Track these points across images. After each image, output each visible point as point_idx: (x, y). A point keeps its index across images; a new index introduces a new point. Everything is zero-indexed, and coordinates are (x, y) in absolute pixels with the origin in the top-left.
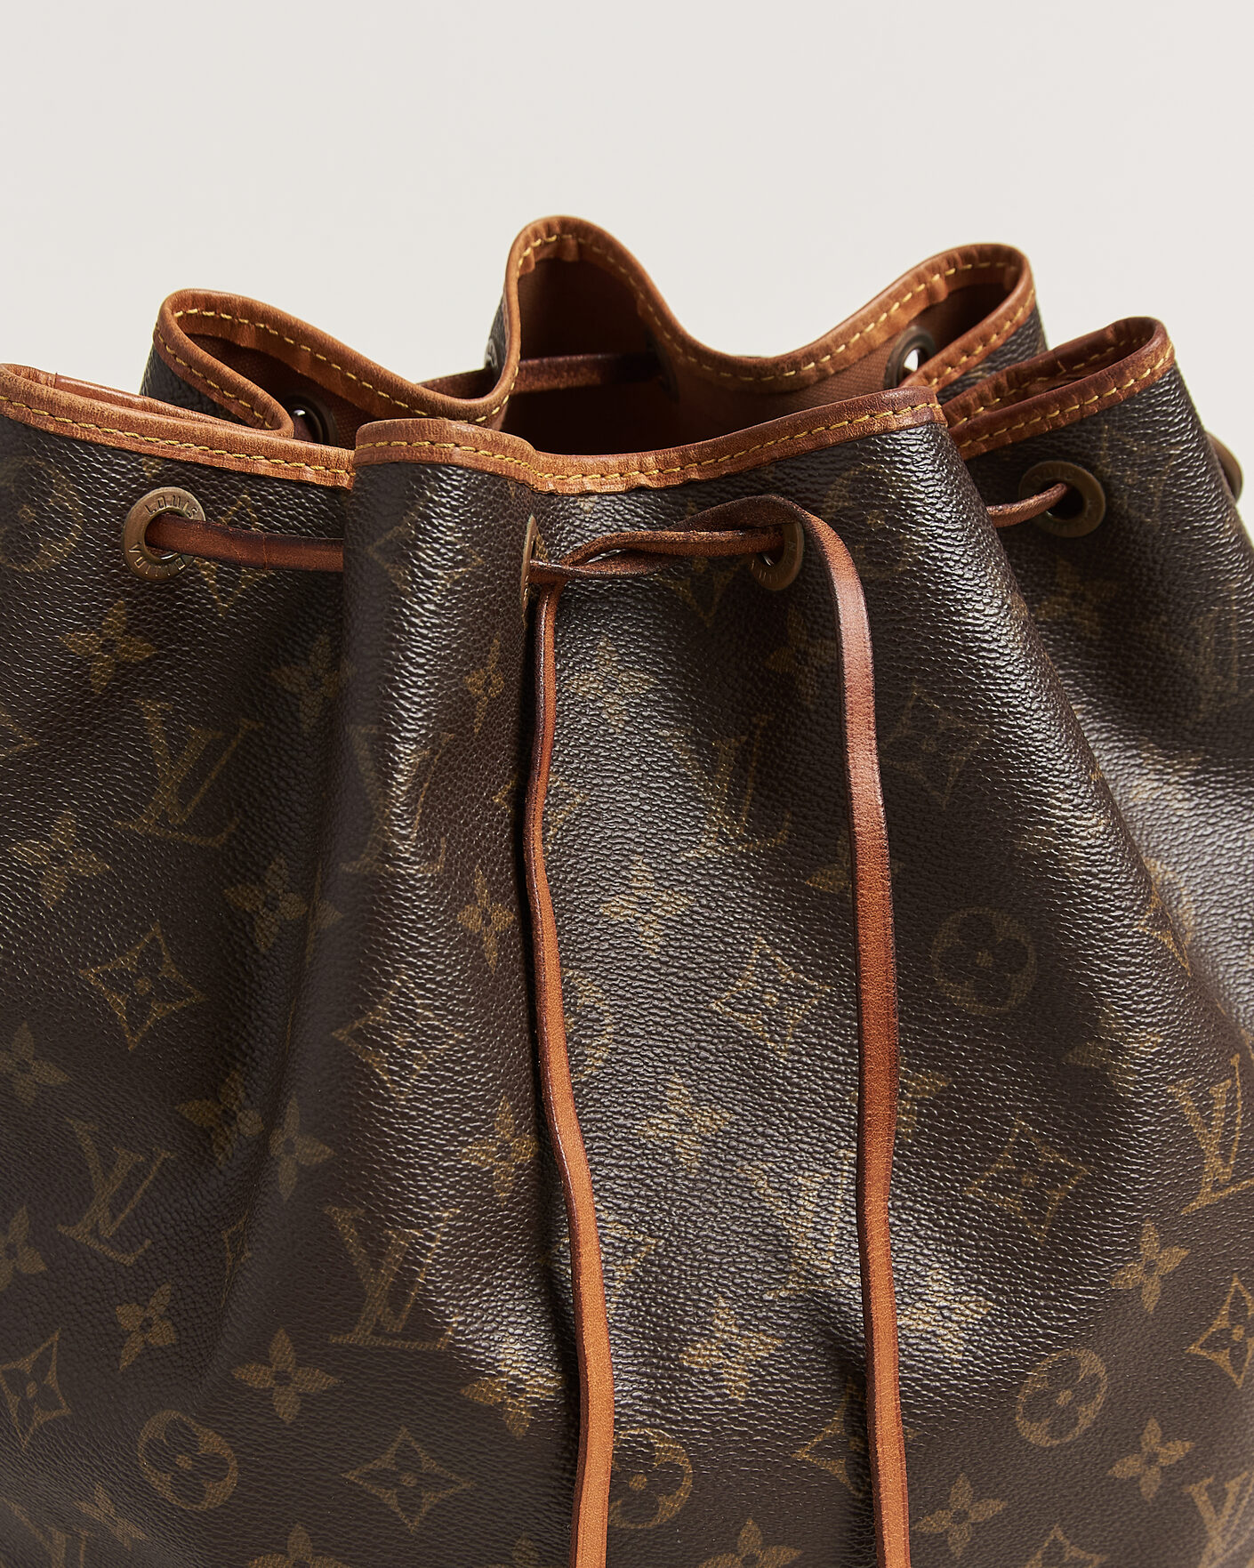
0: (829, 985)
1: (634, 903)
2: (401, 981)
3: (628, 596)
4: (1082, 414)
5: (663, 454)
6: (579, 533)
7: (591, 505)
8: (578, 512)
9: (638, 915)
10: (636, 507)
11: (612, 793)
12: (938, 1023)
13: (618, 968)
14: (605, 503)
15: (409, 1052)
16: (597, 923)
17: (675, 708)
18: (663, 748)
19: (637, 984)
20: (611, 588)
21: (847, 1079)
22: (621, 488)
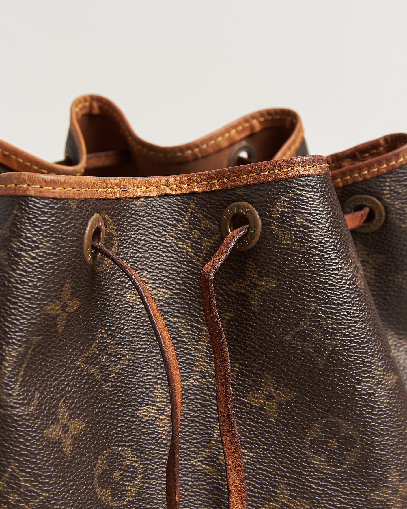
0: (252, 452)
1: (155, 410)
2: (12, 469)
3: (159, 250)
4: (378, 173)
5: (178, 177)
6: (134, 218)
7: (141, 202)
8: (134, 206)
9: (157, 416)
10: (164, 204)
11: (146, 353)
12: (307, 475)
13: (146, 444)
14: (148, 202)
15: (17, 504)
16: (135, 421)
17: (181, 307)
18: (173, 328)
19: (155, 452)
20: (150, 246)
21: (259, 501)
22: (156, 194)
